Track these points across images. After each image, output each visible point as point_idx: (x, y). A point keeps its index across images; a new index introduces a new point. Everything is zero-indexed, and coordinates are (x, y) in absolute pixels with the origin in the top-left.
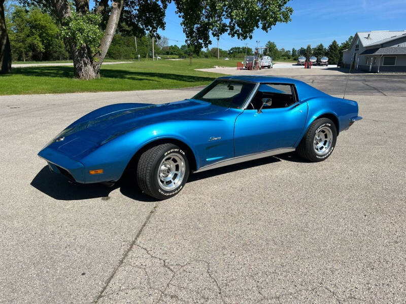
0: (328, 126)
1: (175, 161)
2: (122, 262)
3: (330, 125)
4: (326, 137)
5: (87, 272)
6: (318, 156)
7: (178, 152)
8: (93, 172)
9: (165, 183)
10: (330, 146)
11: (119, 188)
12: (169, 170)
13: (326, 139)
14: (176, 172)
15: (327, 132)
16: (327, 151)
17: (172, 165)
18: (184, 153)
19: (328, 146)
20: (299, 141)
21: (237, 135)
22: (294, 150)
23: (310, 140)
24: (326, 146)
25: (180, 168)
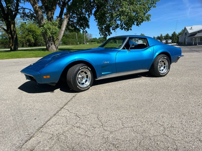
0: (165, 58)
1: (86, 73)
2: (55, 115)
3: (166, 58)
4: (165, 64)
5: (37, 118)
6: (161, 73)
7: (87, 68)
8: (45, 77)
9: (81, 84)
10: (167, 69)
11: (59, 89)
12: (83, 78)
13: (165, 66)
14: (87, 79)
15: (165, 62)
16: (166, 71)
17: (84, 75)
18: (90, 69)
19: (166, 69)
20: (150, 66)
21: (117, 61)
22: (148, 71)
23: (156, 65)
24: (165, 69)
25: (89, 77)
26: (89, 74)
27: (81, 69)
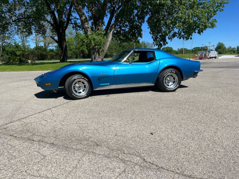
0: (174, 73)
1: (83, 83)
6: (168, 88)
7: (84, 79)
8: (47, 84)
9: (78, 92)
12: (80, 87)
13: (174, 80)
14: (85, 89)
15: (174, 76)
17: (82, 85)
18: (87, 80)
19: (176, 84)
20: (156, 80)
22: (154, 85)
23: (161, 79)
25: (86, 87)
27: (77, 79)
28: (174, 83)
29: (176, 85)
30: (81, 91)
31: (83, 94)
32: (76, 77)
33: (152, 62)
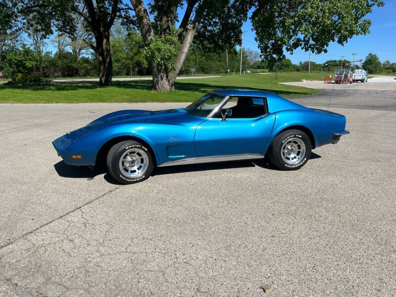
1: (139, 155)
3: (300, 136)
4: (299, 148)
6: (288, 164)
7: (141, 148)
8: (74, 157)
9: (129, 171)
10: (303, 157)
12: (133, 162)
13: (299, 150)
14: (141, 164)
15: (299, 143)
16: (297, 163)
18: (146, 149)
19: (301, 156)
20: (267, 149)
22: (263, 157)
23: (277, 149)
24: (299, 157)
25: (145, 161)
26: (145, 156)
27: (128, 149)
28: (298, 155)
29: (302, 158)
30: (135, 168)
31: (139, 174)
32: (127, 145)
33: (262, 118)
